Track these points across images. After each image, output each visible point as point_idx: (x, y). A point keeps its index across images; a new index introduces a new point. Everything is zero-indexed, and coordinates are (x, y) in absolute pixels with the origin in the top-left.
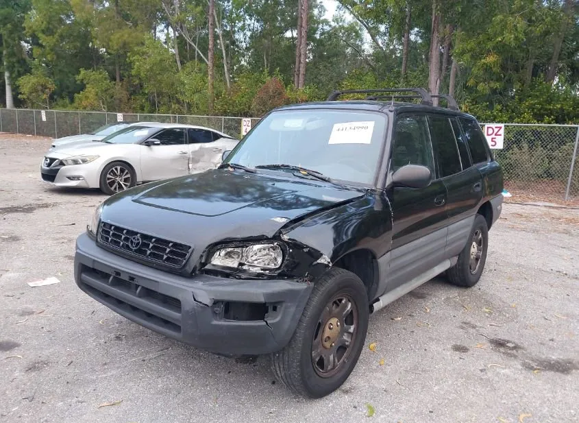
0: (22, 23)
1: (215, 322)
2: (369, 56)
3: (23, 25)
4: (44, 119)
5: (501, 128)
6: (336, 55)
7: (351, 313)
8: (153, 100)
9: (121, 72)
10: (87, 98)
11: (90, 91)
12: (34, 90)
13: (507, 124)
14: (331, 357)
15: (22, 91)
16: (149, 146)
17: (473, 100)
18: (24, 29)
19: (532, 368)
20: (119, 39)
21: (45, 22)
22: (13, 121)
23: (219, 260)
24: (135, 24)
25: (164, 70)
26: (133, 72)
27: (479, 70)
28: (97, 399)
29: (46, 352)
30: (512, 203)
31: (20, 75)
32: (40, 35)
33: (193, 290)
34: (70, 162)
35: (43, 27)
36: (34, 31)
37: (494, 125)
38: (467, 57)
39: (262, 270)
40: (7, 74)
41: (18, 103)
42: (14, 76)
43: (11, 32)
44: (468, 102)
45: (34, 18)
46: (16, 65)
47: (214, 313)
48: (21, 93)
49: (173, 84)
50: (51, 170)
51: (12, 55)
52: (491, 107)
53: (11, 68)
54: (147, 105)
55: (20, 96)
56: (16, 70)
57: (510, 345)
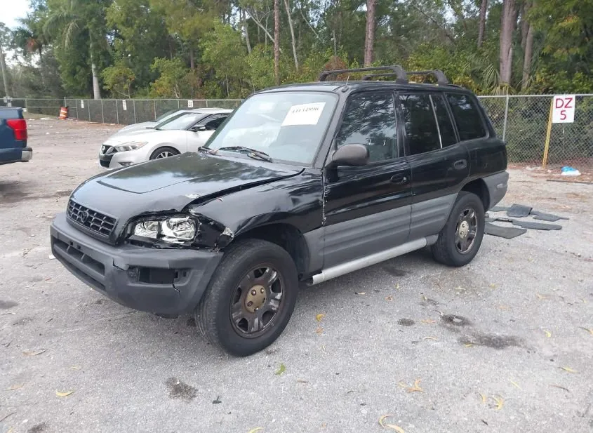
0: (105, 15)
1: (131, 284)
2: (453, 25)
3: (105, 18)
4: (125, 108)
5: (571, 99)
6: (415, 27)
7: (278, 280)
8: (225, 85)
9: (195, 58)
10: (161, 86)
11: (164, 80)
12: (117, 81)
13: (578, 95)
14: (256, 321)
15: (106, 82)
16: (195, 131)
17: (550, 69)
18: (106, 21)
19: (467, 342)
20: (190, 25)
21: (124, 15)
22: (99, 112)
23: (140, 231)
24: (206, 10)
25: (234, 54)
26: (204, 58)
27: (555, 35)
28: (56, 348)
29: (36, 311)
30: (576, 182)
31: (105, 66)
32: (120, 27)
33: (113, 256)
34: (122, 149)
35: (123, 19)
36: (115, 24)
37: (563, 97)
38: (541, 21)
39: (179, 241)
40: (93, 66)
41: (104, 93)
42: (99, 67)
43: (96, 26)
44: (543, 72)
45: (116, 10)
46: (101, 57)
47: (129, 276)
48: (105, 85)
49: (242, 68)
50: (106, 156)
51: (97, 47)
52: (570, 76)
53: (96, 61)
54: (219, 91)
55: (104, 87)
56: (101, 61)
57: (456, 320)
